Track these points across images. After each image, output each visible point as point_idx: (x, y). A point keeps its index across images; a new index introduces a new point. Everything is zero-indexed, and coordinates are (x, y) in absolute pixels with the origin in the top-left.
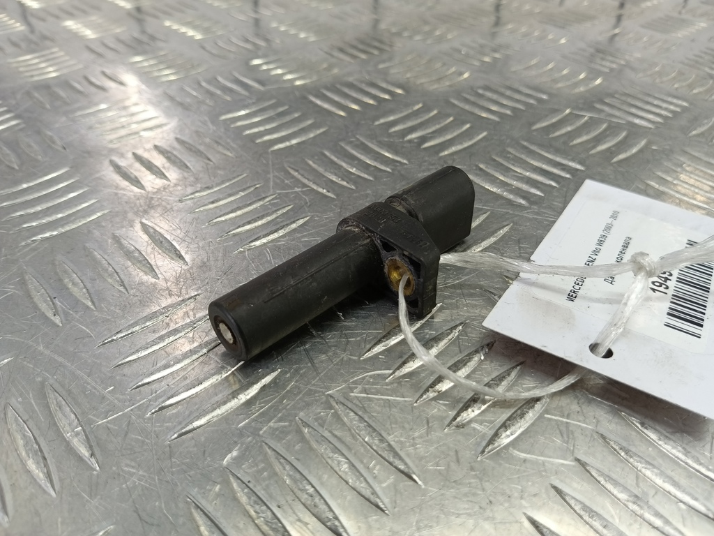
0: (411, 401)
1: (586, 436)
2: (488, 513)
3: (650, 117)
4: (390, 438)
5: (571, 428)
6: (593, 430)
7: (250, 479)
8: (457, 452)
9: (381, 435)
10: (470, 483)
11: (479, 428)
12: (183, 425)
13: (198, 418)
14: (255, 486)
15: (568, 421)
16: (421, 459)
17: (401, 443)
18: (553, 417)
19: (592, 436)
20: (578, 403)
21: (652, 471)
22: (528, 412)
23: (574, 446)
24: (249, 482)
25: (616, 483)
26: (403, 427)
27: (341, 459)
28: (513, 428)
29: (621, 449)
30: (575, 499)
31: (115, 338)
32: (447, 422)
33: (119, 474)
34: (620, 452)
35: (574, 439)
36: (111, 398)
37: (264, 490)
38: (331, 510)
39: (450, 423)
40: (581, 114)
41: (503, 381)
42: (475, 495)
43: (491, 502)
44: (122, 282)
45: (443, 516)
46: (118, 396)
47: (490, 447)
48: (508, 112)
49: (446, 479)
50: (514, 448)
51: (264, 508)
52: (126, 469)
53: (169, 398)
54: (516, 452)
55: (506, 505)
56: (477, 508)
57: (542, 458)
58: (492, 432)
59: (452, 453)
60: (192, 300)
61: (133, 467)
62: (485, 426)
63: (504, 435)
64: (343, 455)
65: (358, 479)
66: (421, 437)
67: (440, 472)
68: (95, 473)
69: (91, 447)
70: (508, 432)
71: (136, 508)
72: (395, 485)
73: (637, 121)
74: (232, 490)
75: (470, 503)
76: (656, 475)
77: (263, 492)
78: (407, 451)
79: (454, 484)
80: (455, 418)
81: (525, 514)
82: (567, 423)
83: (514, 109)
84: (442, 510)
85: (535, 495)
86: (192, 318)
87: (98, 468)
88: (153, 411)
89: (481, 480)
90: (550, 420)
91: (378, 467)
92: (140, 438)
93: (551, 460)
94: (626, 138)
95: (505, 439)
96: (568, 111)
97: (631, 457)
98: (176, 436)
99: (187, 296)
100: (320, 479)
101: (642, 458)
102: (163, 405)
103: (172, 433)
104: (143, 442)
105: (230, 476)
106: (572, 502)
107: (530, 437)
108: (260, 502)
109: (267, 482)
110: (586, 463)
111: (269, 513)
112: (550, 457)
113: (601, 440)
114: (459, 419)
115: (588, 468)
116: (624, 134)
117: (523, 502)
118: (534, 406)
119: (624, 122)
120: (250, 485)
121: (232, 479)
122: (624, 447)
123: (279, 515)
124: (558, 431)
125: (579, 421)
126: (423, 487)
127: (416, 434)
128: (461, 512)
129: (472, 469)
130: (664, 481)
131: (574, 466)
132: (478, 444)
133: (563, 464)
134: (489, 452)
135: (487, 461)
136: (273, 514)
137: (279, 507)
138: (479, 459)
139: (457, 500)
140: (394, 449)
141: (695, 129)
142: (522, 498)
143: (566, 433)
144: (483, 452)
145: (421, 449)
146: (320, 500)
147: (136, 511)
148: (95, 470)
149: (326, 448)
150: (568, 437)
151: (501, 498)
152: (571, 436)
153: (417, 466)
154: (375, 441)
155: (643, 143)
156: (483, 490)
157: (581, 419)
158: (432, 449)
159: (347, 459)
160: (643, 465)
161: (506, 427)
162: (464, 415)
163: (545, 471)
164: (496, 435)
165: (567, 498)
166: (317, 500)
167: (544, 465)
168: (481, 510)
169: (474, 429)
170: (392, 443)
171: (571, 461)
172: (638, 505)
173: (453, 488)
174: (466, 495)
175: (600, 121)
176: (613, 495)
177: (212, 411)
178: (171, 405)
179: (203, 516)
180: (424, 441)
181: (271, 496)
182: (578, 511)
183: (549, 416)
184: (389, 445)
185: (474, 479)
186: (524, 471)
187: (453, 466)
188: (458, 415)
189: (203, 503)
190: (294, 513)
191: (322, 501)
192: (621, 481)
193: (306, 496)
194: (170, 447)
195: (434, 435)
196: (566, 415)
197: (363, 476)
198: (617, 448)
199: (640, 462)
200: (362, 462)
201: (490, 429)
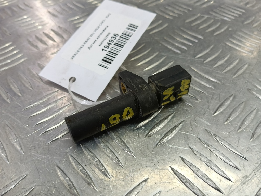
0: (133, 128)
1: (194, 139)
2: (157, 166)
3: (230, 17)
4: (125, 141)
5: (188, 136)
6: (196, 137)
7: (76, 157)
8: (148, 145)
9: (122, 140)
10: (152, 156)
11: (156, 137)
12: (53, 138)
13: (58, 135)
14: (77, 159)
15: (188, 134)
16: (135, 148)
17: (129, 142)
18: (182, 132)
19: (196, 139)
20: (192, 127)
21: (216, 151)
22: (173, 131)
23: (189, 142)
24: (75, 157)
25: (203, 156)
26: (130, 137)
27: (107, 148)
28: (168, 137)
29: (205, 143)
30: (188, 161)
31: (29, 107)
32: (145, 135)
33: (31, 156)
34: (205, 144)
35: (189, 140)
36: (28, 129)
37: (81, 160)
38: (103, 166)
39: (146, 135)
40: (204, 16)
41: (166, 120)
42: (153, 160)
43: (158, 162)
44: (31, 86)
45: (141, 168)
46: (30, 128)
47: (159, 143)
48: (177, 16)
49: (143, 155)
50: (168, 144)
51: (80, 166)
52: (33, 154)
53: (48, 128)
54: (168, 145)
55: (164, 163)
56: (154, 164)
57: (177, 147)
58: (161, 138)
59: (146, 146)
60: (56, 92)
61: (35, 153)
62: (158, 136)
63: (164, 139)
64: (108, 147)
65: (113, 155)
66: (136, 140)
67: (141, 153)
68: (22, 155)
69: (21, 146)
70: (166, 138)
71: (37, 167)
72: (126, 157)
73: (225, 19)
74: (69, 160)
75: (151, 163)
76: (217, 153)
77: (80, 161)
78: (131, 145)
79: (146, 156)
80: (148, 134)
81: (170, 166)
82: (187, 134)
83: (179, 14)
84: (141, 166)
85: (174, 160)
86: (56, 99)
88: (42, 133)
89: (155, 155)
90: (181, 133)
91: (120, 151)
92: (38, 143)
93: (181, 147)
94: (220, 25)
96: (199, 15)
97: (209, 146)
98: (50, 142)
99: (54, 91)
100: (100, 155)
101: (213, 147)
102: (46, 131)
103: (49, 141)
104: (39, 144)
105: (69, 155)
106: (187, 162)
107: (174, 140)
108: (79, 164)
109: (81, 157)
110: (193, 149)
111: (82, 168)
112: (180, 147)
113: (199, 141)
114: (149, 134)
115: (193, 150)
116: (219, 24)
117: (169, 162)
118: (176, 129)
119: (220, 19)
120: (76, 158)
121: (69, 157)
122: (207, 143)
123: (85, 169)
124: (184, 138)
125: (191, 134)
126: (135, 157)
127: (134, 139)
128: (148, 166)
129: (153, 151)
130: (220, 155)
131: (188, 150)
132: (155, 142)
133: (184, 149)
134: (159, 145)
135: (158, 148)
136: (83, 168)
137: (86, 166)
138: (155, 148)
139: (146, 162)
140: (126, 145)
141: (246, 21)
142: (169, 161)
143: (187, 138)
144: (157, 145)
145: (135, 145)
146: (99, 163)
147: (36, 168)
148: (22, 154)
149: (102, 145)
150: (187, 140)
151: (162, 161)
152: (188, 139)
153: (134, 151)
154: (120, 142)
155: (226, 27)
156: (156, 158)
157: (192, 133)
158: (139, 144)
159: (110, 149)
160: (213, 149)
161: (165, 136)
162: (151, 132)
163: (178, 151)
164: (162, 139)
165: (185, 161)
166: (99, 162)
167: (178, 149)
168: (155, 165)
169: (154, 137)
170: (126, 143)
171: (187, 148)
172: (210, 163)
173: (145, 158)
174: (150, 160)
175: (211, 19)
176: (201, 160)
177: (63, 133)
178: (49, 131)
179: (59, 169)
180: (137, 142)
181: (83, 162)
182: (188, 166)
183: (181, 132)
184: (125, 143)
185: (153, 154)
186: (171, 152)
187: (146, 150)
188: (149, 132)
189: (59, 165)
190: (91, 167)
191: (100, 163)
193: (95, 162)
194: (48, 146)
195: (140, 140)
196: (187, 132)
197: (115, 154)
198: (204, 143)
199: (212, 148)
200: (115, 150)
201: (160, 137)
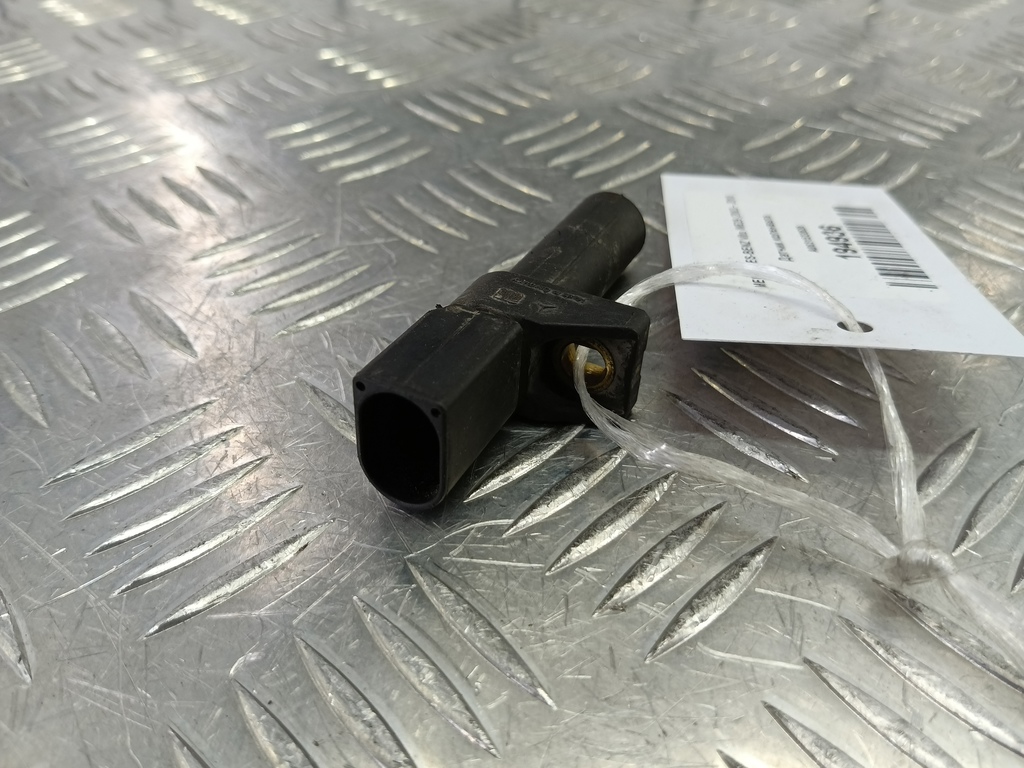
0: (541, 568)
1: (822, 622)
2: (661, 752)
3: (925, 131)
4: (505, 629)
5: (797, 610)
6: (833, 613)
7: (272, 699)
8: (611, 649)
9: (490, 624)
10: (631, 702)
11: (648, 611)
12: (170, 610)
13: (194, 599)
14: (279, 710)
15: (793, 598)
16: (553, 662)
17: (522, 636)
18: (769, 592)
19: (831, 622)
20: (810, 570)
21: (929, 679)
22: (728, 585)
23: (802, 639)
24: (270, 703)
25: (869, 700)
26: (527, 610)
27: (421, 661)
28: (704, 611)
29: (878, 643)
30: (802, 726)
31: (73, 471)
32: (597, 602)
33: (62, 690)
34: (877, 648)
35: (803, 627)
36: (60, 568)
37: (294, 715)
38: (402, 749)
39: (603, 603)
40: (818, 127)
41: (690, 534)
42: (639, 721)
43: (664, 733)
44: (93, 383)
45: (585, 757)
46: (69, 563)
47: (666, 642)
48: (708, 125)
49: (592, 696)
50: (705, 643)
51: (292, 746)
52: (75, 681)
53: (150, 567)
54: (706, 648)
55: (690, 737)
56: (641, 744)
57: (750, 660)
58: (670, 618)
59: (604, 652)
60: (200, 411)
61: (85, 678)
62: (658, 607)
63: (689, 622)
64: (426, 657)
65: (448, 696)
66: (554, 626)
67: (583, 683)
68: (24, 687)
69: (21, 645)
70: (696, 618)
71: (86, 746)
72: (508, 707)
73: (904, 138)
74: (242, 717)
75: (631, 735)
76: (935, 686)
77: (291, 719)
78: (532, 649)
79: (605, 703)
80: (611, 596)
81: (720, 752)
82: (791, 601)
83: (716, 120)
84: (585, 747)
85: (737, 721)
86: (197, 440)
87: (29, 680)
88: (124, 587)
89: (649, 695)
90: (763, 596)
91: (482, 677)
92: (100, 631)
93: (765, 662)
94: (886, 163)
95: (691, 628)
96: (798, 124)
97: (895, 656)
98: (156, 627)
99: (192, 405)
100: (386, 696)
101: (912, 658)
102: (140, 577)
103: (151, 623)
104: (104, 637)
105: (240, 692)
106: (798, 732)
107: (731, 625)
108: (286, 736)
109: (299, 704)
110: (822, 668)
111: (299, 755)
112: (763, 658)
113: (846, 630)
114: (616, 597)
115: (824, 675)
116: (883, 157)
117: (719, 733)
118: (738, 574)
119: (883, 140)
120: (272, 708)
121: (242, 699)
122: (884, 641)
123: (317, 759)
124: (776, 616)
125: (811, 599)
126: (555, 708)
127: (548, 622)
128: (616, 750)
129: (636, 678)
130: (947, 696)
131: (801, 672)
132: (647, 637)
133: (784, 669)
134: (663, 650)
135: (661, 664)
136: (306, 755)
137: (317, 744)
138: (647, 662)
139: (609, 730)
140: (510, 646)
141: (991, 149)
142: (716, 725)
143: (790, 617)
144: (654, 649)
145: (554, 646)
146: (384, 732)
147: (84, 750)
148: (24, 682)
149: (399, 647)
150: (793, 625)
151: (681, 727)
152: (797, 623)
153: (546, 675)
154: (480, 634)
155: (913, 169)
156: (653, 712)
157: (814, 595)
158: (571, 646)
159: (433, 664)
160: (914, 670)
161: (692, 609)
162: (626, 589)
163: (755, 681)
164: (677, 622)
165: (790, 726)
166: (380, 730)
167: (753, 670)
168: (649, 747)
169: (642, 612)
170: (508, 637)
171: (798, 664)
172: (906, 736)
173: (603, 710)
174: (624, 721)
175: (849, 138)
176: (865, 719)
177: (218, 588)
178: (153, 578)
179: (192, 759)
180: (561, 633)
181: (304, 726)
182: (808, 747)
183: (762, 591)
184: (504, 641)
185: (638, 694)
186: (721, 681)
187: (606, 673)
188: (616, 589)
189: (193, 738)
190: (341, 754)
191: (388, 734)
192: (879, 696)
193: (361, 727)
194: (146, 646)
195: (577, 623)
196: (789, 588)
197: (456, 692)
198: (872, 642)
199: (910, 665)
200: (457, 669)
201: (666, 613)
